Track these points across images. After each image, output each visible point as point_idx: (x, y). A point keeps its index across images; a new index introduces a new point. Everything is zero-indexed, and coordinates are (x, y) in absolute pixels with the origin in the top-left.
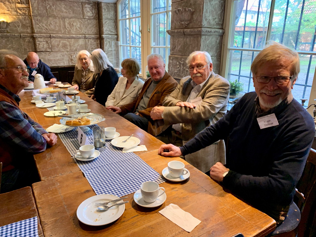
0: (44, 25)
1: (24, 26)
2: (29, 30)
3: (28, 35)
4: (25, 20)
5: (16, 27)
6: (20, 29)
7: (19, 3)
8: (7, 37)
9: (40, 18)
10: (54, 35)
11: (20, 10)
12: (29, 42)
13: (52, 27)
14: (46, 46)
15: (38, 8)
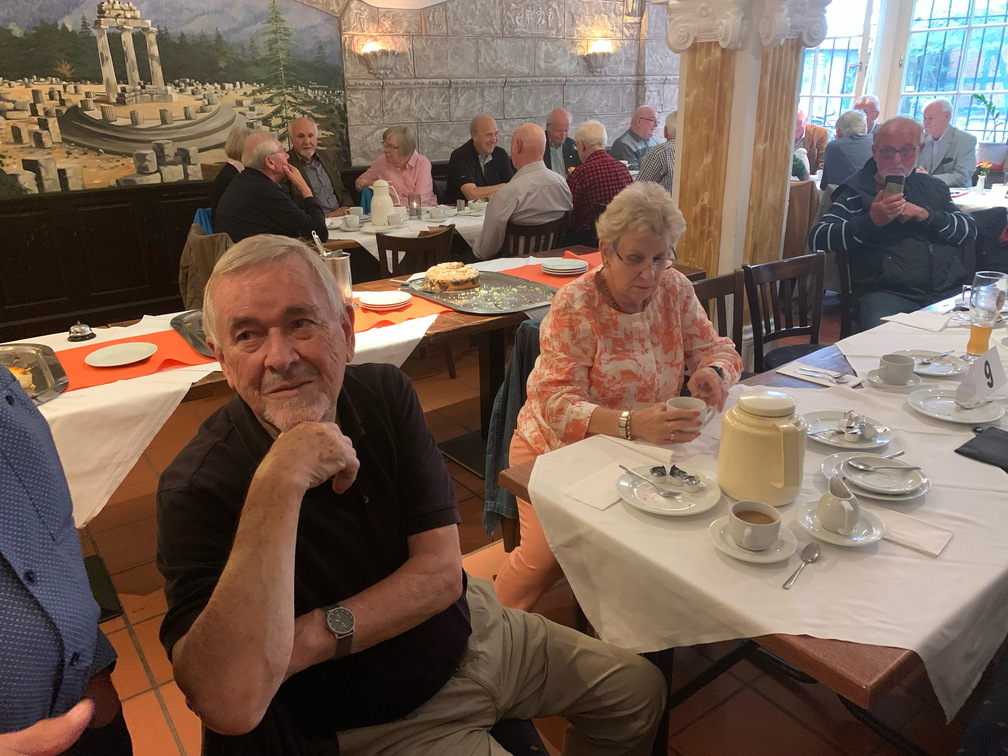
0: (659, 57)
1: (628, 60)
2: (633, 70)
3: (634, 79)
4: (630, 48)
5: (617, 63)
6: (622, 69)
7: (628, 15)
8: (603, 85)
9: (654, 44)
10: (672, 78)
11: (628, 28)
12: (630, 93)
13: (669, 60)
14: (657, 101)
15: (656, 22)
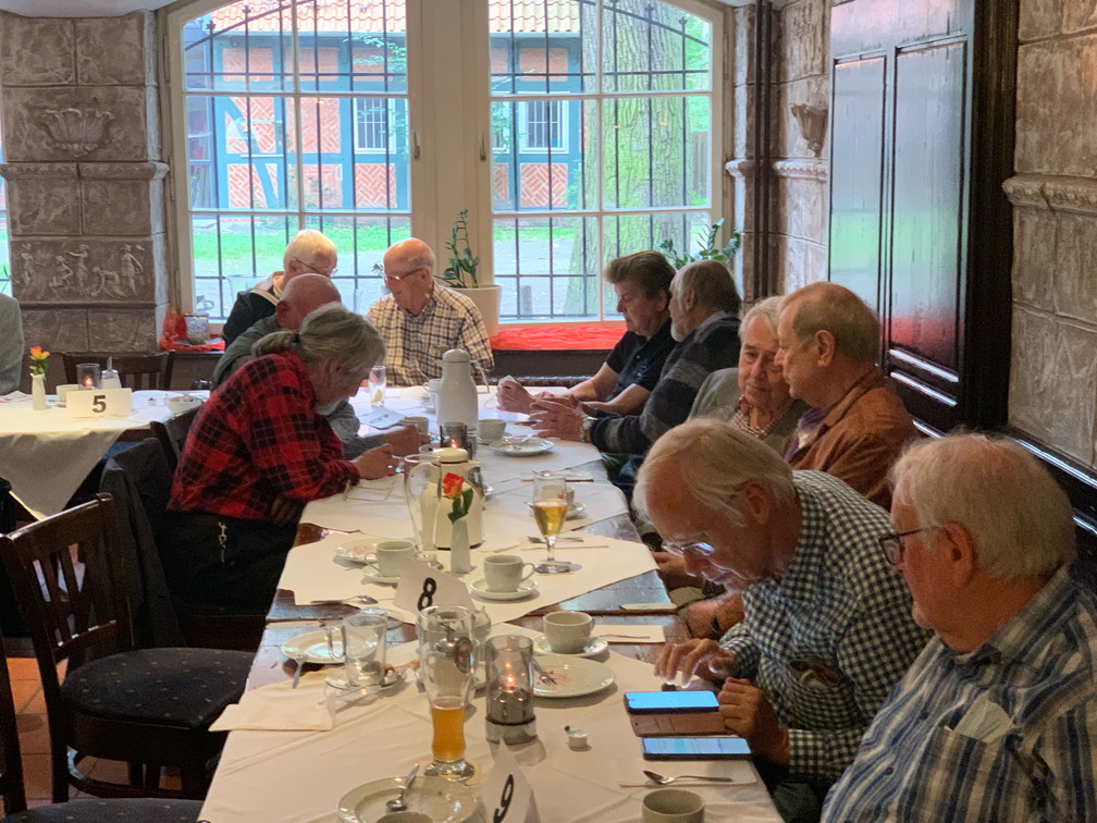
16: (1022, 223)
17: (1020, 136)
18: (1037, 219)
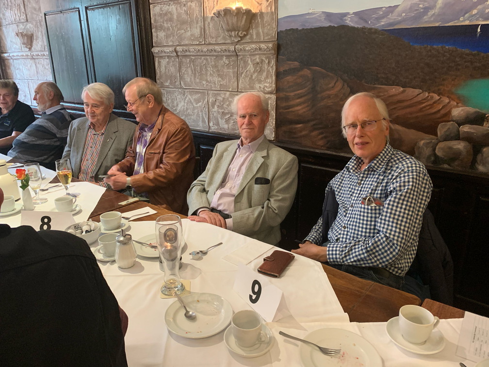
16: (159, 62)
17: (154, 34)
18: (168, 60)
